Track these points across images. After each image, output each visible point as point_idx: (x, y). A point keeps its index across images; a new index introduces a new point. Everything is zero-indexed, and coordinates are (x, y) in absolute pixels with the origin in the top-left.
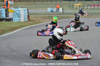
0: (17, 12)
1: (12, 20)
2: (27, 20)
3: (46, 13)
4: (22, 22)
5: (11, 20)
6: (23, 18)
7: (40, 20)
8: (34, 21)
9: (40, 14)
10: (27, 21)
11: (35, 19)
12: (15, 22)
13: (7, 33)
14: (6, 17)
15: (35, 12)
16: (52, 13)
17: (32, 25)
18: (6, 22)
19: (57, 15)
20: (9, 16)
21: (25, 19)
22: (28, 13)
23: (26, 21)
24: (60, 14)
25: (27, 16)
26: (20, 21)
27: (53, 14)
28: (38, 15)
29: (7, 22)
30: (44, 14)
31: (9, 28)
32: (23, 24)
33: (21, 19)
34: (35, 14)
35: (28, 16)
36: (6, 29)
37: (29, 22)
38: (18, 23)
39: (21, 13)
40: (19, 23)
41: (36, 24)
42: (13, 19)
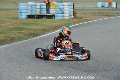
0: (61, 7)
1: (54, 17)
2: (73, 17)
3: (96, 9)
4: (66, 19)
5: (53, 17)
6: (68, 15)
7: (88, 18)
8: (80, 18)
9: (89, 10)
10: (72, 18)
11: (83, 15)
12: (57, 19)
13: (48, 33)
14: (47, 13)
15: (82, 8)
16: (103, 8)
17: (78, 23)
18: (47, 19)
19: (109, 11)
20: (51, 12)
21: (70, 15)
22: (74, 8)
23: (70, 19)
24: (112, 10)
25: (72, 12)
26: (64, 18)
27: (105, 10)
28: (86, 11)
29: (49, 19)
30: (93, 10)
33: (65, 16)
34: (82, 10)
35: (74, 12)
36: (47, 28)
37: (75, 20)
39: (65, 9)
41: (83, 22)
42: (55, 15)
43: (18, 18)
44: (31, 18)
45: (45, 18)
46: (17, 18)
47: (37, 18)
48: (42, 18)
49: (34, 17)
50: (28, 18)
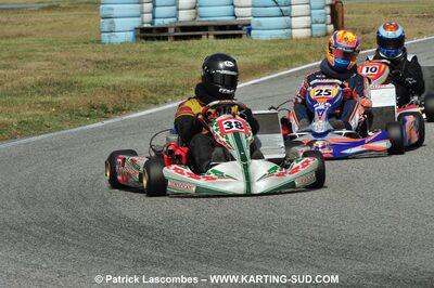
1: (249, 30)
2: (331, 27)
4: (297, 40)
5: (244, 32)
6: (305, 21)
8: (363, 33)
10: (327, 35)
12: (260, 41)
18: (219, 40)
20: (238, 11)
21: (316, 22)
23: (318, 37)
26: (291, 34)
32: (289, 53)
33: (293, 25)
38: (272, 45)
40: (280, 44)
42: (253, 25)
43: (99, 42)
44: (152, 39)
45: (211, 37)
46: (93, 42)
47: (176, 38)
48: (199, 37)
49: (165, 34)
50: (142, 38)
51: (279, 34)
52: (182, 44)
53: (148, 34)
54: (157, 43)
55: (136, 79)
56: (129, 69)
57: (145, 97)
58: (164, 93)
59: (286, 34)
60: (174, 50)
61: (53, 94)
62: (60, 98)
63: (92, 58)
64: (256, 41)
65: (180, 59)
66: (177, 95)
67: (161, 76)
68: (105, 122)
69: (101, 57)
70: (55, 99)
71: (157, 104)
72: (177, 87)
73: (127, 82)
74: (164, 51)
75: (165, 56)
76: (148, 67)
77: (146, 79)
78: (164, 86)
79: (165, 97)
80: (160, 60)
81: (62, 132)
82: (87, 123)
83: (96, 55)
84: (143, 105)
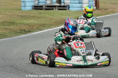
1: (69, 8)
2: (95, 8)
5: (67, 8)
8: (105, 10)
18: (59, 11)
25: (94, 2)
31: (54, 21)
38: (77, 13)
40: (79, 12)
42: (70, 6)
43: (21, 9)
44: (38, 9)
45: (57, 9)
46: (19, 10)
47: (46, 9)
48: (53, 9)
49: (42, 8)
50: (35, 9)
51: (78, 9)
52: (47, 11)
53: (37, 8)
54: (39, 11)
55: (34, 22)
56: (32, 19)
57: (38, 28)
58: (43, 27)
59: (81, 9)
60: (45, 13)
61: (8, 26)
62: (11, 27)
63: (19, 15)
64: (71, 11)
65: (48, 16)
66: (47, 27)
67: (42, 21)
68: (26, 35)
69: (22, 14)
70: (9, 27)
71: (41, 30)
72: (47, 25)
73: (31, 23)
74: (42, 13)
75: (43, 15)
76: (37, 18)
77: (37, 22)
78: (43, 24)
79: (43, 28)
80: (41, 16)
81: (12, 38)
82: (20, 35)
83: (20, 14)
84: (37, 30)
